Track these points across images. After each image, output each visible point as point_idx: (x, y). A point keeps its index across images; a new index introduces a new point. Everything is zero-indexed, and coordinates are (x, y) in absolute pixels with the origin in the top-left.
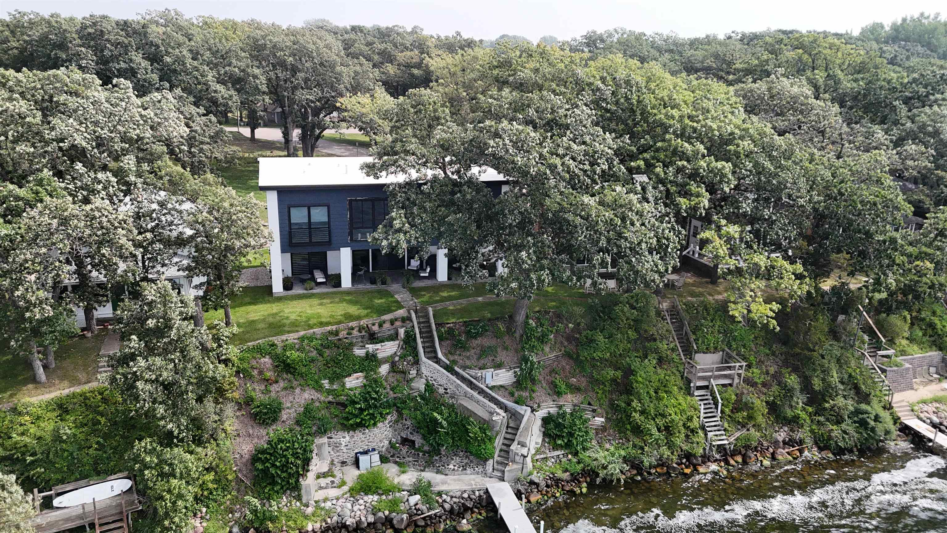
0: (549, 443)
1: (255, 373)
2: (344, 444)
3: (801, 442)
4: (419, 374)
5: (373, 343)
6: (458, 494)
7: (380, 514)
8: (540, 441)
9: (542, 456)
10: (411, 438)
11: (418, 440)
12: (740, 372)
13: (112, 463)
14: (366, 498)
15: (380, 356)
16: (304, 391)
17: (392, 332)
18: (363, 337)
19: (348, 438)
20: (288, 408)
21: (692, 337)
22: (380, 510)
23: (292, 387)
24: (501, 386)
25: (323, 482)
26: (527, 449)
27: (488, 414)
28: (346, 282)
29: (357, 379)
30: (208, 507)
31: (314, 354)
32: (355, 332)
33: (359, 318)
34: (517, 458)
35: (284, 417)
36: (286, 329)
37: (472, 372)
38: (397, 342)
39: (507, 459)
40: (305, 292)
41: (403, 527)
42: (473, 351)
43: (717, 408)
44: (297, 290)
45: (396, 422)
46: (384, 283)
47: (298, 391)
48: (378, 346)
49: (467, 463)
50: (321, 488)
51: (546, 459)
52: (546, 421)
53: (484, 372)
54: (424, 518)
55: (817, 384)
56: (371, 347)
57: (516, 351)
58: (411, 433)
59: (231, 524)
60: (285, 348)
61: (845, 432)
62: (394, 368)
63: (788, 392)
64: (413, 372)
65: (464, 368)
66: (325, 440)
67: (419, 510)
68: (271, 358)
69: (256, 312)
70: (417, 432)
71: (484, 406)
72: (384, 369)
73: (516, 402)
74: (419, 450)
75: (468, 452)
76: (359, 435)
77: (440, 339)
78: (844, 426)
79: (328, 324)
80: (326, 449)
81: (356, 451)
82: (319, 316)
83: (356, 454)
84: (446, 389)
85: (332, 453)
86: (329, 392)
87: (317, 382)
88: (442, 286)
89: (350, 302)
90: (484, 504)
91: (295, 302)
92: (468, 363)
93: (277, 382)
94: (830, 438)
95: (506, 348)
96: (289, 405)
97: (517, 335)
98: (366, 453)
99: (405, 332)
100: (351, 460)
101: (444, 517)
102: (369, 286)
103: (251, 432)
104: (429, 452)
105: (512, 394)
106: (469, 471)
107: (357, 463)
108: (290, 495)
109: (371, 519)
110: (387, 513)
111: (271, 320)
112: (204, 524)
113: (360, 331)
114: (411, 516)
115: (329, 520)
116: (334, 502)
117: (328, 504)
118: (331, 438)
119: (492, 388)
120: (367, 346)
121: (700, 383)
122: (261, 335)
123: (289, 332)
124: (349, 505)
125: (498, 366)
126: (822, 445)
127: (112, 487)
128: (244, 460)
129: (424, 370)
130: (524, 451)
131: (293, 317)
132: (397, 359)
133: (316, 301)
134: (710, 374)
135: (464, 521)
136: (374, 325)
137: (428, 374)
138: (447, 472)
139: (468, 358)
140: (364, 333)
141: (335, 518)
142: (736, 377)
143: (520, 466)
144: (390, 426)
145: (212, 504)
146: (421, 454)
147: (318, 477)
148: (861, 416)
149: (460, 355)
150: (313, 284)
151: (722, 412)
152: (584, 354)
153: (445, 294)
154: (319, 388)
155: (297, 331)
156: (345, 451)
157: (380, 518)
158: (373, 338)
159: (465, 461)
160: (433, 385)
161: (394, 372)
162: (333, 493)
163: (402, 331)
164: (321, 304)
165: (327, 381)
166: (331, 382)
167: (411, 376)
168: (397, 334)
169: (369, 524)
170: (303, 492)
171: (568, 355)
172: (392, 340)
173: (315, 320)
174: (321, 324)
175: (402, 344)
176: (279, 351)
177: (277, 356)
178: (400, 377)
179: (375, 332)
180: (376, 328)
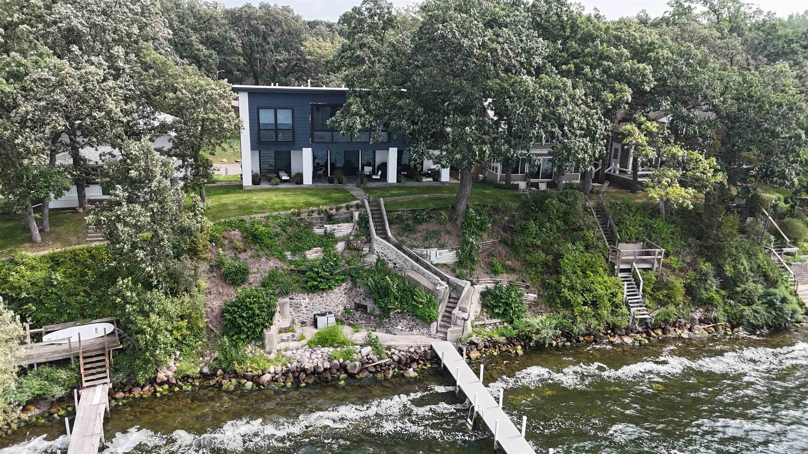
0: (487, 313)
1: (226, 242)
2: (304, 305)
3: (716, 320)
4: (371, 251)
5: (331, 224)
6: (406, 349)
7: (336, 361)
8: (479, 309)
9: (481, 323)
10: (364, 303)
11: (369, 304)
12: (660, 257)
13: (97, 310)
14: (323, 349)
15: (337, 235)
16: (270, 260)
17: (347, 215)
18: (322, 219)
19: (307, 300)
20: (254, 273)
21: (616, 229)
22: (335, 358)
23: (258, 256)
24: (444, 264)
25: (285, 336)
26: (467, 314)
27: (432, 285)
28: (308, 180)
29: (317, 252)
30: (181, 350)
31: (279, 230)
32: (315, 215)
33: (318, 205)
34: (459, 322)
35: (251, 280)
36: (254, 210)
37: (419, 251)
38: (352, 224)
39: (450, 323)
40: (271, 186)
41: (356, 372)
42: (419, 234)
43: (638, 288)
44: (264, 185)
45: (351, 289)
46: (340, 182)
47: (263, 259)
48: (335, 226)
49: (413, 326)
50: (283, 340)
51: (484, 325)
52: (483, 295)
53: (429, 250)
54: (375, 366)
55: (729, 270)
56: (329, 227)
57: (458, 236)
58: (364, 299)
59: (201, 365)
60: (253, 224)
61: (755, 311)
62: (349, 247)
63: (703, 277)
64: (366, 249)
65: (412, 247)
66: (287, 300)
67: (370, 359)
68: (240, 231)
69: (228, 198)
70: (369, 298)
71: (429, 278)
72: (340, 246)
73: (458, 277)
74: (371, 314)
75: (415, 316)
76: (317, 298)
77: (391, 223)
78: (754, 307)
79: (290, 208)
80: (288, 309)
81: (315, 313)
82: (284, 202)
83: (315, 315)
84: (395, 264)
85: (293, 313)
86: (291, 262)
87: (280, 253)
88: (392, 187)
89: (311, 195)
90: (429, 357)
91: (263, 193)
92: (414, 243)
93: (245, 251)
94: (742, 317)
95: (448, 233)
96: (255, 270)
97: (459, 223)
98: (323, 315)
99: (360, 214)
100: (309, 321)
101: (393, 366)
102: (327, 185)
103: (221, 291)
104: (379, 316)
105: (454, 271)
106: (415, 331)
107: (315, 324)
108: (255, 345)
109: (327, 365)
110: (341, 360)
111: (241, 203)
112: (178, 364)
113: (319, 214)
114: (363, 364)
115: (289, 365)
116: (294, 351)
117: (289, 353)
118: (293, 299)
119: (436, 265)
120: (325, 226)
121: (623, 266)
122: (232, 214)
123: (256, 213)
124: (308, 354)
125: (442, 247)
126: (735, 323)
127: (96, 329)
128: (215, 314)
129: (376, 247)
130: (465, 315)
131: (260, 202)
132: (352, 238)
133: (281, 193)
134: (633, 257)
135: (411, 370)
136: (331, 209)
137: (380, 250)
138: (396, 332)
139: (415, 239)
140: (322, 215)
141: (295, 364)
142: (656, 262)
143: (462, 328)
144: (345, 293)
145: (185, 348)
146: (372, 318)
147: (280, 332)
148: (769, 298)
149: (407, 237)
150: (278, 180)
151: (643, 291)
152: (519, 239)
153: (394, 192)
154: (283, 258)
155: (264, 213)
156: (305, 312)
157: (335, 364)
158: (330, 219)
159: (412, 323)
160: (384, 260)
161: (349, 249)
162: (293, 344)
163: (356, 214)
164: (286, 195)
165: (289, 253)
166: (294, 254)
167: (364, 253)
168: (352, 218)
169: (325, 370)
170: (266, 341)
171: (504, 242)
172: (348, 222)
173: (280, 206)
174: (285, 208)
175: (356, 226)
176: (247, 225)
177: (246, 230)
178: (355, 253)
179: (332, 215)
180: (333, 212)
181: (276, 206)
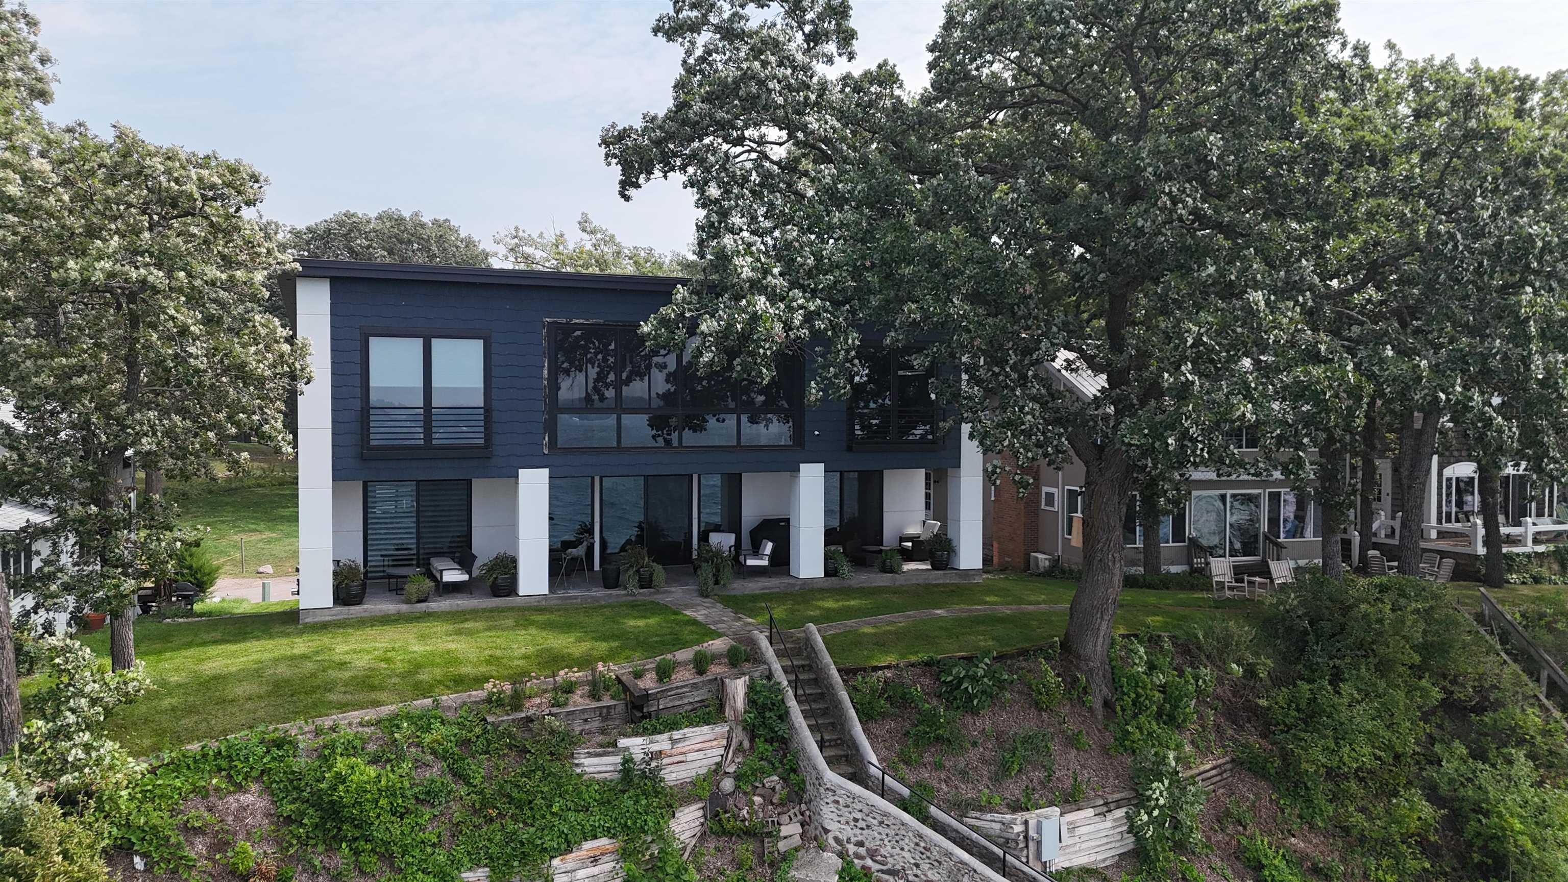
1: (197, 849)
4: (813, 835)
5: (644, 732)
15: (673, 775)
17: (703, 695)
18: (605, 714)
24: (1088, 871)
28: (534, 578)
29: (595, 860)
31: (436, 771)
32: (579, 700)
33: (585, 662)
36: (332, 697)
37: (992, 822)
38: (721, 729)
40: (404, 608)
42: (973, 755)
44: (379, 605)
46: (646, 583)
48: (661, 742)
53: (1032, 817)
56: (637, 746)
60: (325, 756)
62: (719, 820)
64: (791, 829)
65: (960, 808)
68: (267, 789)
69: (234, 655)
72: (687, 823)
77: (866, 717)
79: (480, 681)
82: (451, 659)
87: (445, 876)
88: (810, 589)
91: (373, 633)
92: (967, 792)
95: (1072, 742)
99: (751, 688)
102: (599, 592)
111: (283, 670)
113: (594, 695)
120: (623, 742)
122: (242, 718)
123: (343, 707)
125: (1070, 799)
129: (830, 819)
131: (362, 662)
132: (728, 785)
136: (638, 675)
137: (848, 832)
139: (964, 776)
140: (607, 701)
149: (939, 767)
150: (429, 584)
155: (376, 704)
158: (640, 714)
160: (866, 870)
161: (723, 832)
163: (738, 688)
164: (459, 633)
167: (782, 846)
171: (1251, 766)
172: (706, 721)
173: (438, 672)
174: (459, 682)
175: (739, 735)
176: (300, 763)
177: (295, 780)
178: (745, 849)
179: (646, 697)
180: (648, 683)
181: (424, 676)
